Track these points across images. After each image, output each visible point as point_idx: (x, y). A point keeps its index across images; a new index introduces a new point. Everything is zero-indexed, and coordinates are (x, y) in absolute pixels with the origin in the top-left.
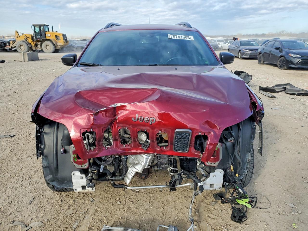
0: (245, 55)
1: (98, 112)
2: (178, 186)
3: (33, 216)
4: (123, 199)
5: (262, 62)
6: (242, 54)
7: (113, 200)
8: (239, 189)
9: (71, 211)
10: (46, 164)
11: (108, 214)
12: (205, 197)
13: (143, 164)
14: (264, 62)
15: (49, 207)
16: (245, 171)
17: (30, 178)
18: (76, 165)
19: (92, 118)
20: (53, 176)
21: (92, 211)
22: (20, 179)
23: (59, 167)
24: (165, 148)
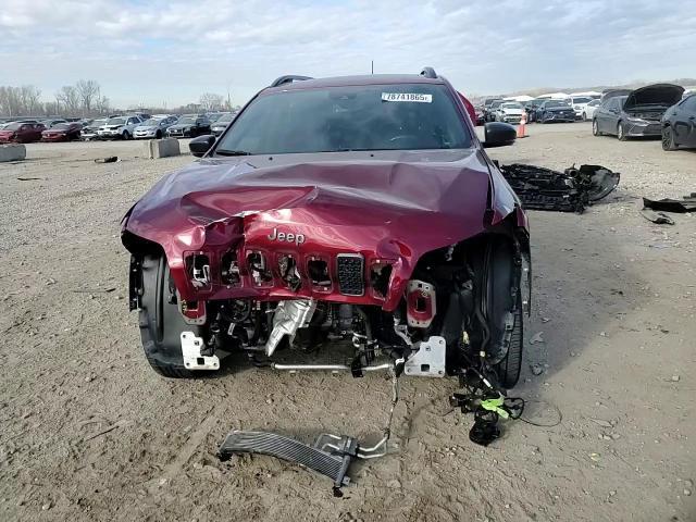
0: (633, 131)
1: (213, 225)
2: (368, 369)
3: (124, 411)
4: (278, 396)
5: (672, 145)
6: (626, 129)
7: (261, 398)
8: (485, 380)
9: (184, 409)
10: (144, 322)
11: (245, 417)
12: (433, 402)
13: (296, 320)
14: (677, 145)
15: (151, 400)
16: (502, 348)
17: (128, 356)
18: (187, 319)
19: (203, 233)
20: (155, 343)
21: (219, 410)
22: (113, 357)
23: (165, 327)
24: (326, 289)
